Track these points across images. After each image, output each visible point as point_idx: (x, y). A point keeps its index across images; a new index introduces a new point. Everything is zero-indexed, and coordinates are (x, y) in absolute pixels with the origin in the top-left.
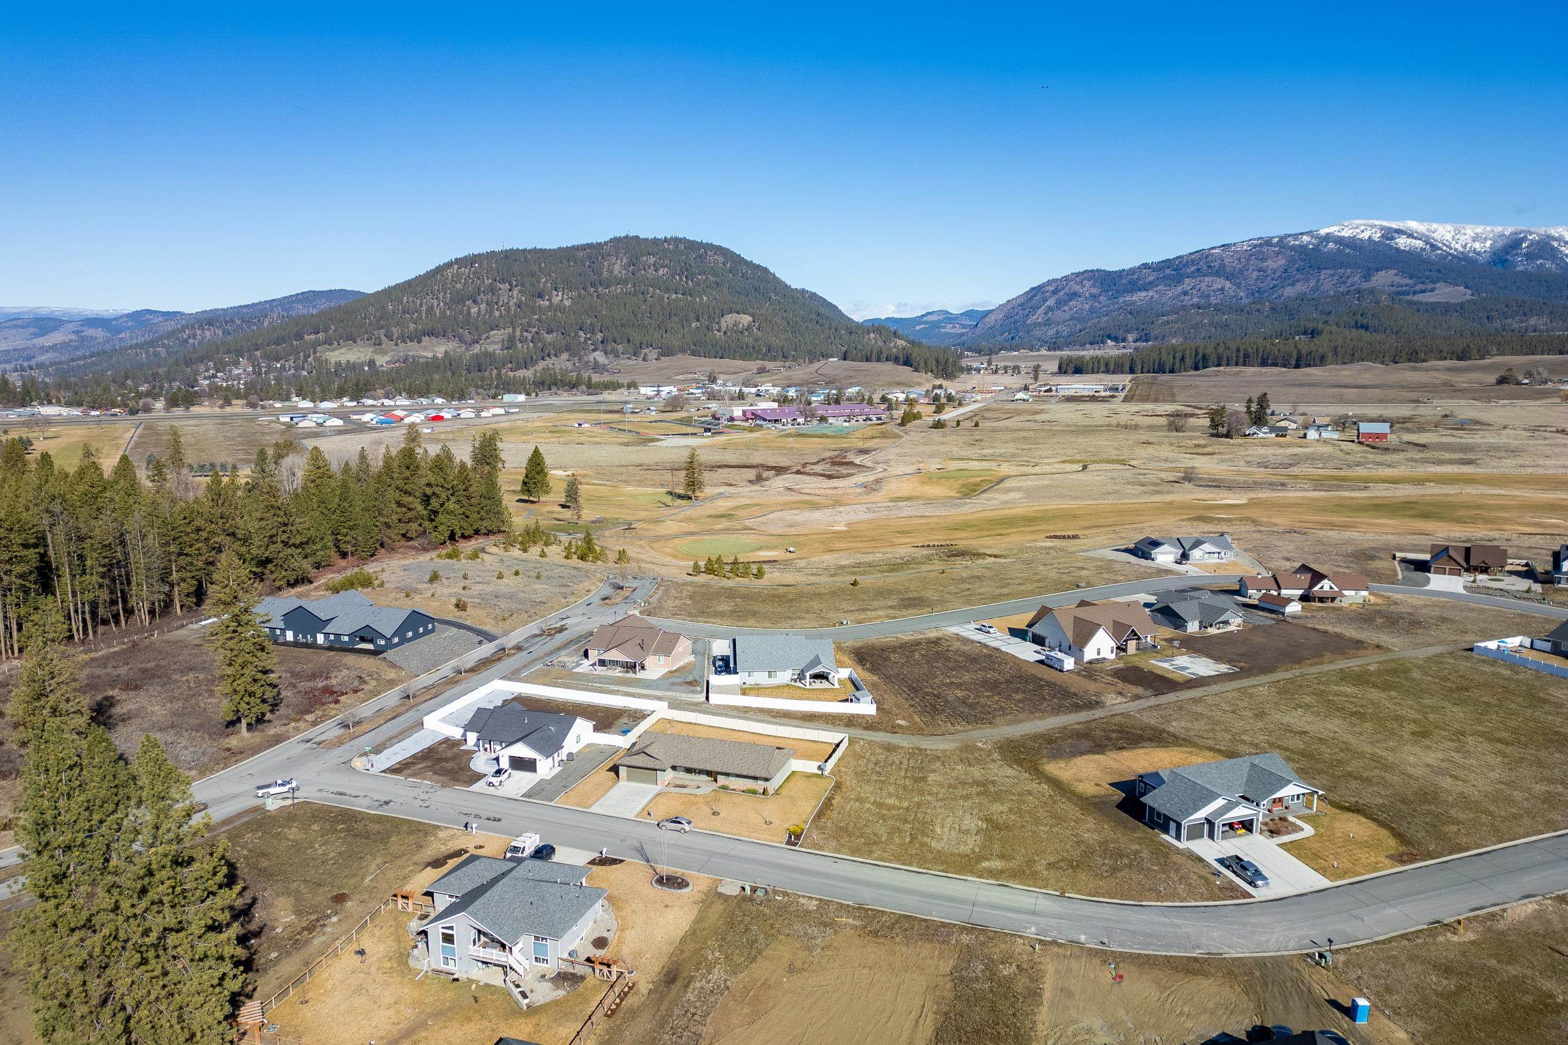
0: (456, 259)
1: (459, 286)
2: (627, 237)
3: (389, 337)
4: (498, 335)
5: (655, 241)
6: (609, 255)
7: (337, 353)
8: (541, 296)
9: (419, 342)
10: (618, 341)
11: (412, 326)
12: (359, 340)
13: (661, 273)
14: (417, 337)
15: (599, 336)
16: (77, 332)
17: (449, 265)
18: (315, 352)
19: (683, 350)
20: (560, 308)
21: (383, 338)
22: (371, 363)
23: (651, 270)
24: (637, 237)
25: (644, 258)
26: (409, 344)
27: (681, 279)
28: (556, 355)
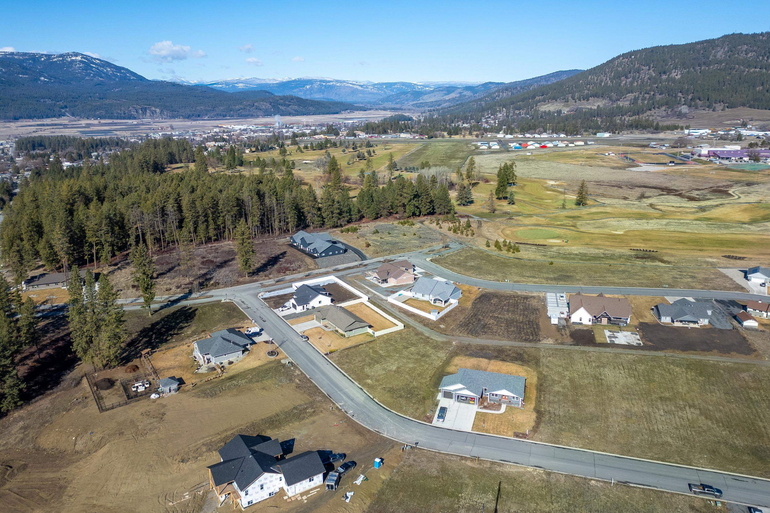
0: (623, 54)
1: (620, 69)
2: (733, 34)
3: (573, 98)
4: (630, 96)
5: (754, 35)
6: (717, 46)
7: (546, 106)
8: (665, 73)
9: (588, 100)
10: (702, 98)
11: (586, 92)
12: (558, 100)
13: (749, 55)
14: (587, 98)
15: (690, 97)
16: (460, 93)
17: (619, 57)
18: (536, 106)
19: (744, 105)
20: (674, 80)
21: (570, 98)
22: (559, 112)
23: (743, 55)
24: (741, 34)
25: (740, 47)
26: (582, 101)
27: (763, 59)
28: (658, 108)
